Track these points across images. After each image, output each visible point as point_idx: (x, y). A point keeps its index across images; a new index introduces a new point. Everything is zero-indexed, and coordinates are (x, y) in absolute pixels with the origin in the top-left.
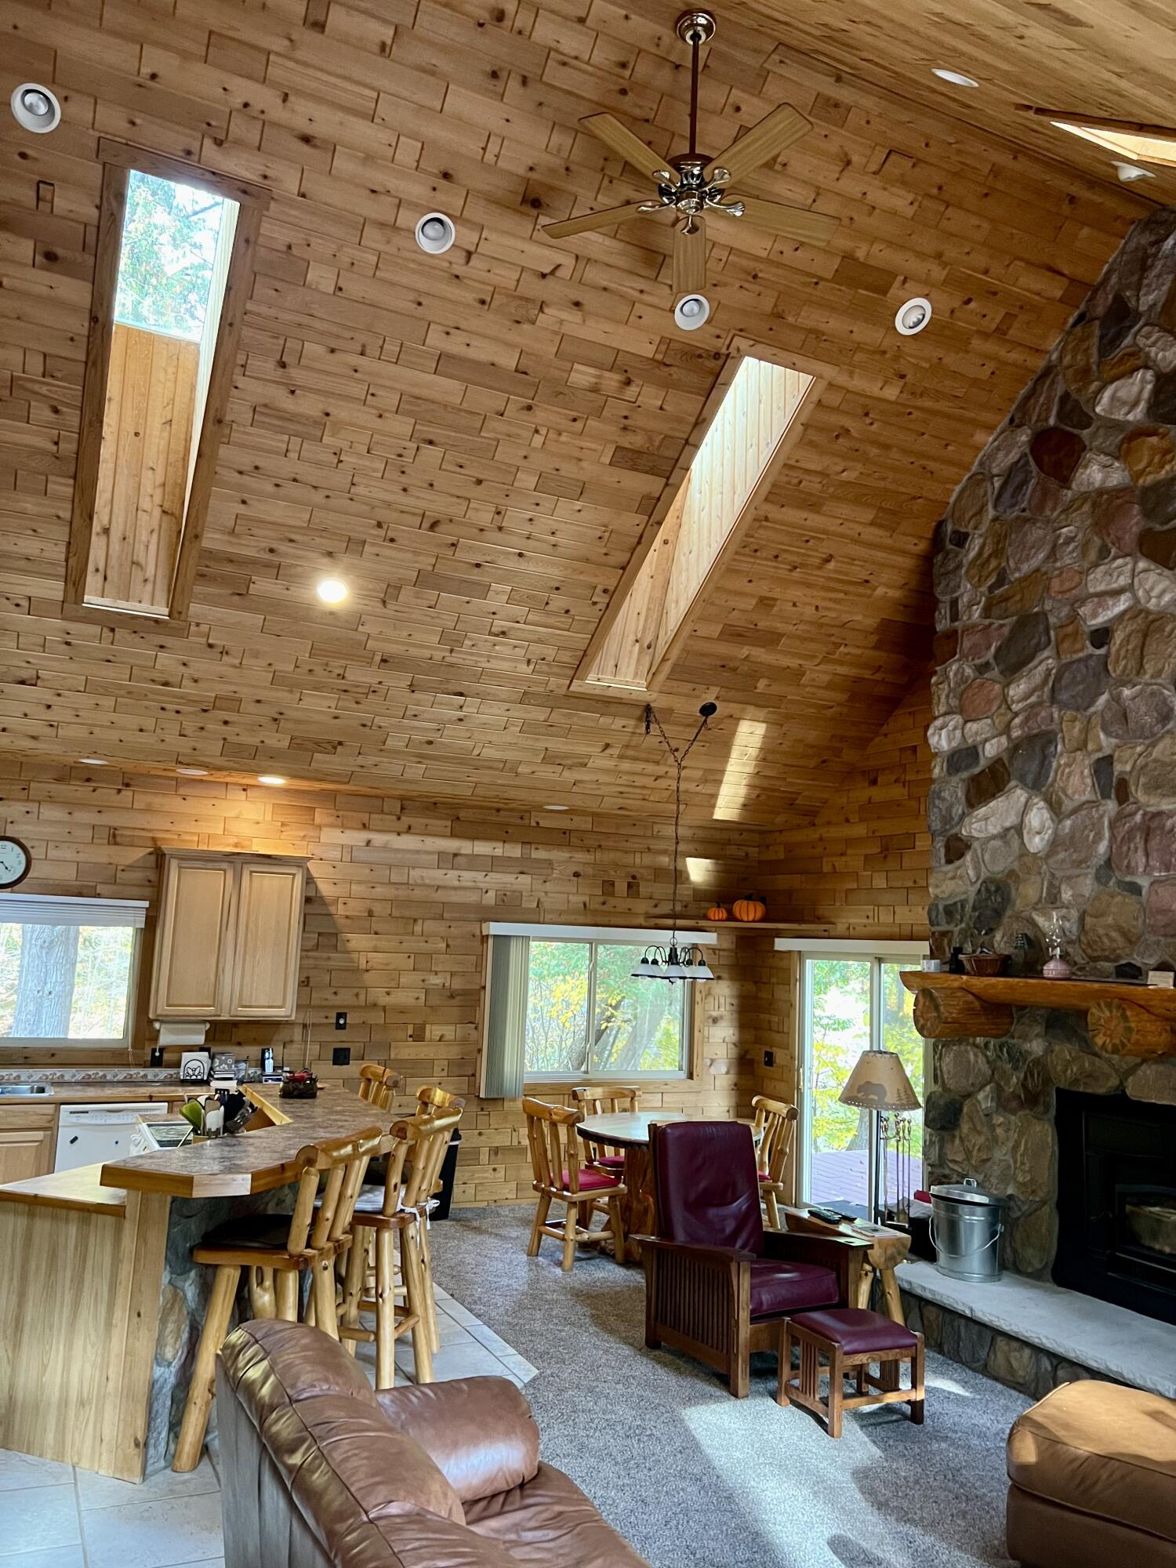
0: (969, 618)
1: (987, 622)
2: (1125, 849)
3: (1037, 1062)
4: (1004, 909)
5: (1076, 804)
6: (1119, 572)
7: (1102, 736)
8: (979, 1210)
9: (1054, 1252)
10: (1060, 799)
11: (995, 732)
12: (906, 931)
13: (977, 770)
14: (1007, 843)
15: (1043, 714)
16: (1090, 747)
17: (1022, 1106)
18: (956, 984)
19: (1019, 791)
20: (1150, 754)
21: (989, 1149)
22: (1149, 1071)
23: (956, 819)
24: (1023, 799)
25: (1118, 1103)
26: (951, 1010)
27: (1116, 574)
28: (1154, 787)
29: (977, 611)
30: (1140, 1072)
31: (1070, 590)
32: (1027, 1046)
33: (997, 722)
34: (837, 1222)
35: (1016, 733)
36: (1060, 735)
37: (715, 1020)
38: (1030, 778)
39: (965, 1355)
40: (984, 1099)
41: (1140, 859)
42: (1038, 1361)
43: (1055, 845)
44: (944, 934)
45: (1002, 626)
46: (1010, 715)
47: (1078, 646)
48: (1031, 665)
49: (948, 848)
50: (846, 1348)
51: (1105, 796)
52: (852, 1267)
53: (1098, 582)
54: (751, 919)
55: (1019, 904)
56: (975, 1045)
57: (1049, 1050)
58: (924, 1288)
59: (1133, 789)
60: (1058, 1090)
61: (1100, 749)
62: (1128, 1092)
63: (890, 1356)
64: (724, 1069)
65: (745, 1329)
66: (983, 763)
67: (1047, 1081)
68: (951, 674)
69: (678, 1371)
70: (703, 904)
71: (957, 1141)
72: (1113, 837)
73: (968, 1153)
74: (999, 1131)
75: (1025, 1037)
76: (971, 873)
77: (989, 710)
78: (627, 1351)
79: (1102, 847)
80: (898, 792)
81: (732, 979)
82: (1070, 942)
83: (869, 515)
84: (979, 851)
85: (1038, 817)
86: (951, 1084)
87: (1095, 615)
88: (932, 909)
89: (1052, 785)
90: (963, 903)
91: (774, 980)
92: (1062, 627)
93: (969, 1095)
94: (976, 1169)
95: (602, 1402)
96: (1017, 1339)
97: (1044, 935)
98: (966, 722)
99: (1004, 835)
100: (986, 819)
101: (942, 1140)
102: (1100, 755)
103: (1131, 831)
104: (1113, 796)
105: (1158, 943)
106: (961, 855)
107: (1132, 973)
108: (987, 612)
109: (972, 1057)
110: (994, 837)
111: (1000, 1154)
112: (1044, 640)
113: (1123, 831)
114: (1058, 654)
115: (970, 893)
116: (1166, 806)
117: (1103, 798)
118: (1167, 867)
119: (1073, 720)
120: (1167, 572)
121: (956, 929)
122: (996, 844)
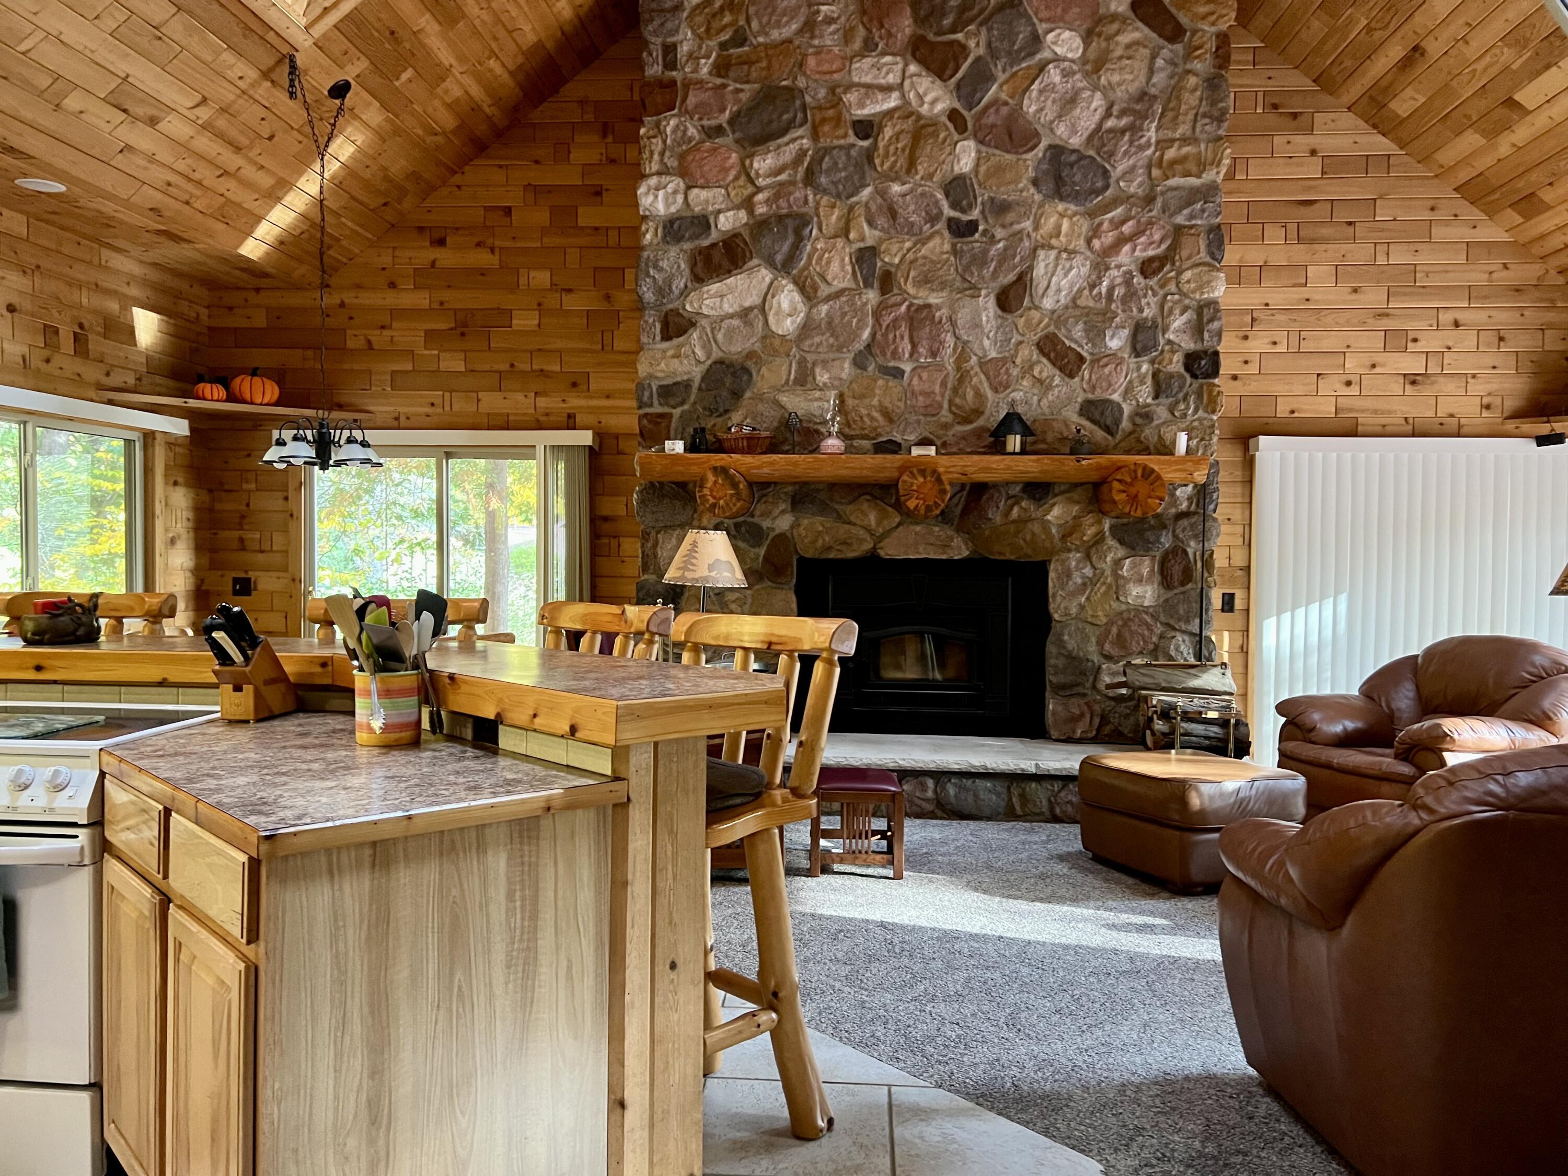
0: (696, 70)
1: (719, 81)
2: (891, 336)
3: (782, 537)
4: (743, 390)
5: (832, 290)
6: (887, 68)
7: (866, 227)
10: (814, 283)
11: (730, 205)
13: (706, 243)
14: (749, 324)
15: (797, 194)
16: (852, 236)
17: (760, 579)
19: (764, 271)
20: (919, 251)
22: (905, 532)
23: (676, 292)
24: (768, 280)
25: (870, 563)
27: (884, 69)
28: (925, 281)
29: (705, 67)
30: (895, 534)
31: (832, 72)
32: (769, 523)
33: (732, 194)
35: (761, 210)
36: (815, 219)
37: (173, 541)
38: (779, 258)
41: (905, 347)
43: (807, 329)
44: (660, 416)
45: (740, 91)
46: (750, 189)
47: (841, 132)
48: (780, 141)
49: (665, 324)
51: (868, 284)
53: (864, 73)
55: (761, 386)
57: (796, 525)
59: (900, 280)
60: (801, 560)
61: (863, 239)
62: (883, 553)
66: (714, 236)
68: (668, 130)
72: (877, 324)
75: (769, 515)
76: (699, 351)
77: (724, 179)
79: (866, 334)
84: (708, 330)
85: (787, 299)
87: (862, 105)
88: (642, 390)
89: (806, 268)
90: (687, 385)
92: (820, 108)
98: (689, 188)
99: (744, 314)
100: (722, 296)
102: (862, 245)
103: (895, 320)
104: (876, 285)
105: (918, 422)
106: (681, 332)
107: (894, 449)
108: (721, 68)
110: (731, 316)
112: (800, 115)
113: (887, 320)
114: (815, 135)
115: (697, 373)
116: (933, 300)
117: (866, 287)
118: (934, 354)
119: (833, 206)
120: (938, 82)
121: (677, 412)
122: (736, 322)
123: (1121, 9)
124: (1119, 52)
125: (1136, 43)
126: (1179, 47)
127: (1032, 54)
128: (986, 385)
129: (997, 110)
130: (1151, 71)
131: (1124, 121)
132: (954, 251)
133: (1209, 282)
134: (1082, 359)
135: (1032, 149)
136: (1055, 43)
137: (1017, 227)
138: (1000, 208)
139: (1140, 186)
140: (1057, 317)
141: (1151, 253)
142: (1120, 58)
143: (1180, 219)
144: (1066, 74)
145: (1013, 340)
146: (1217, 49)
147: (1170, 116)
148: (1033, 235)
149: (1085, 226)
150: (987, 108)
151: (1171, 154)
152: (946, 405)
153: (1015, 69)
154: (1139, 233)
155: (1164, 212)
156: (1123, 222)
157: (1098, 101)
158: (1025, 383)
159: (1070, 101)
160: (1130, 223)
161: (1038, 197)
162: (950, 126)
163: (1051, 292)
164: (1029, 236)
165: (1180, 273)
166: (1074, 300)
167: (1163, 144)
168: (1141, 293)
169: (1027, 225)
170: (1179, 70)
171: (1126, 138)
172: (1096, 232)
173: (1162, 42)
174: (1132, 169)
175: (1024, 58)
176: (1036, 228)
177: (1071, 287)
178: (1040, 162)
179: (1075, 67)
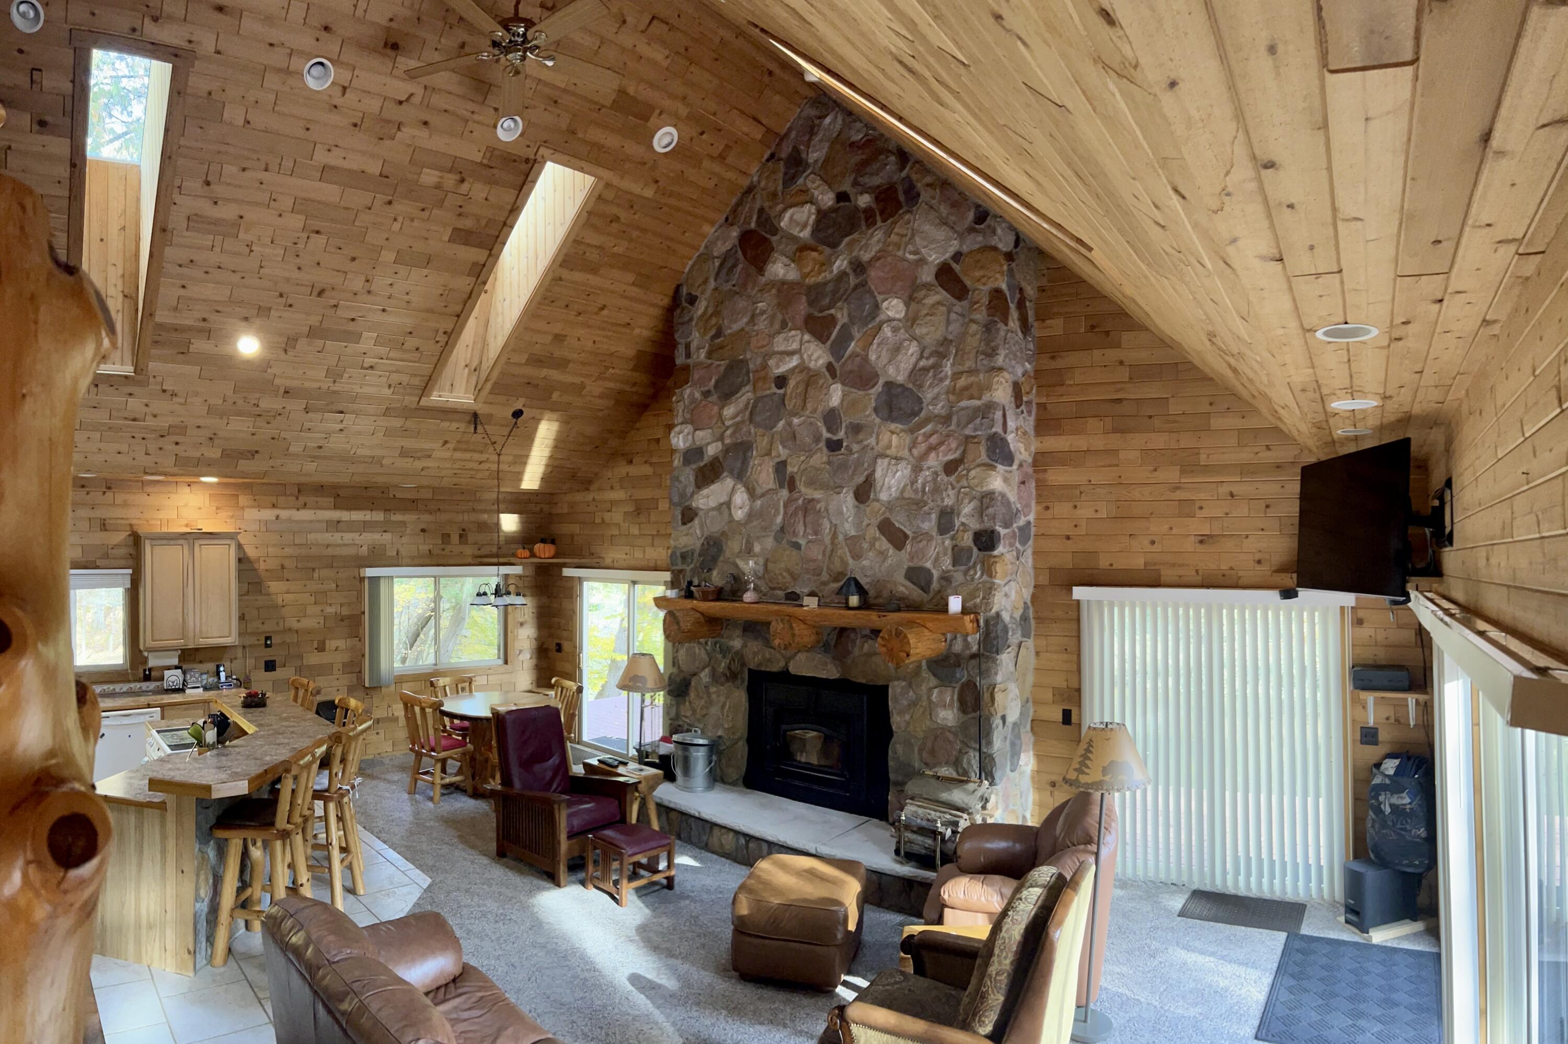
0: (698, 358)
1: (709, 361)
2: (792, 521)
3: (737, 653)
4: (719, 556)
5: (764, 491)
6: (792, 340)
7: (780, 447)
8: (702, 748)
9: (744, 769)
10: (754, 486)
11: (714, 439)
12: (652, 564)
13: (702, 464)
14: (721, 513)
15: (745, 429)
16: (773, 454)
17: (727, 680)
18: (690, 606)
19: (729, 480)
20: (809, 462)
21: (707, 708)
22: (801, 657)
23: (689, 495)
24: (731, 485)
25: (785, 676)
26: (687, 624)
27: (790, 342)
28: (811, 483)
29: (703, 354)
30: (797, 658)
31: (763, 346)
32: (731, 643)
33: (715, 432)
34: (616, 767)
35: (728, 441)
36: (755, 444)
37: (522, 624)
38: (736, 472)
39: (694, 840)
40: (705, 676)
41: (800, 528)
42: (738, 840)
43: (750, 516)
44: (681, 571)
45: (719, 365)
46: (723, 428)
47: (767, 386)
48: (738, 395)
49: (683, 515)
50: (630, 853)
51: (781, 486)
52: (628, 798)
53: (780, 343)
54: (547, 556)
55: (728, 554)
56: (699, 643)
57: (745, 646)
58: (670, 802)
59: (798, 483)
60: (750, 670)
61: (779, 456)
62: (790, 669)
63: (654, 853)
64: (528, 656)
65: (564, 845)
66: (706, 460)
67: (743, 664)
68: (686, 396)
69: (520, 872)
70: (513, 546)
71: (687, 703)
72: (785, 513)
73: (694, 712)
74: (714, 696)
75: (730, 638)
76: (698, 532)
77: (711, 423)
78: (485, 861)
79: (779, 519)
80: (647, 470)
81: (532, 596)
82: (759, 578)
83: (631, 278)
84: (703, 518)
85: (741, 497)
86: (684, 667)
87: (778, 367)
88: (673, 555)
89: (749, 477)
90: (693, 552)
91: (562, 596)
92: (757, 371)
93: (695, 674)
94: (699, 721)
95: (476, 899)
96: (725, 828)
97: (744, 574)
98: (696, 430)
99: (719, 508)
100: (708, 497)
101: (678, 704)
102: (779, 460)
103: (797, 508)
104: (786, 487)
105: (809, 579)
106: (691, 520)
107: (793, 597)
108: (709, 355)
109: (697, 650)
110: (713, 509)
111: (714, 710)
112: (746, 378)
113: (792, 509)
114: (755, 390)
115: (697, 545)
116: (817, 495)
117: (780, 487)
118: (816, 533)
119: (763, 436)
120: (821, 345)
121: (688, 569)
122: (714, 513)
123: (929, 279)
124: (924, 312)
125: (939, 303)
126: (965, 303)
127: (874, 318)
128: (848, 554)
129: (853, 361)
130: (948, 322)
131: (931, 361)
132: (829, 463)
133: (986, 478)
134: (906, 536)
135: (873, 386)
136: (887, 309)
137: (865, 443)
138: (856, 429)
139: (943, 407)
140: (890, 506)
141: (950, 457)
142: (927, 314)
143: (968, 431)
144: (895, 330)
145: (864, 523)
146: (990, 302)
147: (960, 354)
148: (876, 448)
149: (908, 439)
150: (846, 361)
151: (962, 382)
152: (825, 569)
153: (865, 330)
154: (941, 443)
155: (958, 426)
156: (931, 435)
157: (913, 348)
158: (871, 554)
159: (897, 349)
160: (935, 436)
161: (878, 420)
162: (827, 374)
163: (884, 489)
164: (872, 449)
165: (969, 471)
166: (902, 492)
167: (956, 376)
168: (942, 487)
169: (872, 441)
170: (967, 320)
171: (931, 374)
172: (914, 444)
173: (955, 301)
174: (938, 394)
175: (870, 321)
176: (877, 443)
177: (899, 483)
178: (879, 394)
179: (901, 325)
